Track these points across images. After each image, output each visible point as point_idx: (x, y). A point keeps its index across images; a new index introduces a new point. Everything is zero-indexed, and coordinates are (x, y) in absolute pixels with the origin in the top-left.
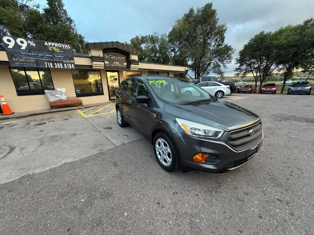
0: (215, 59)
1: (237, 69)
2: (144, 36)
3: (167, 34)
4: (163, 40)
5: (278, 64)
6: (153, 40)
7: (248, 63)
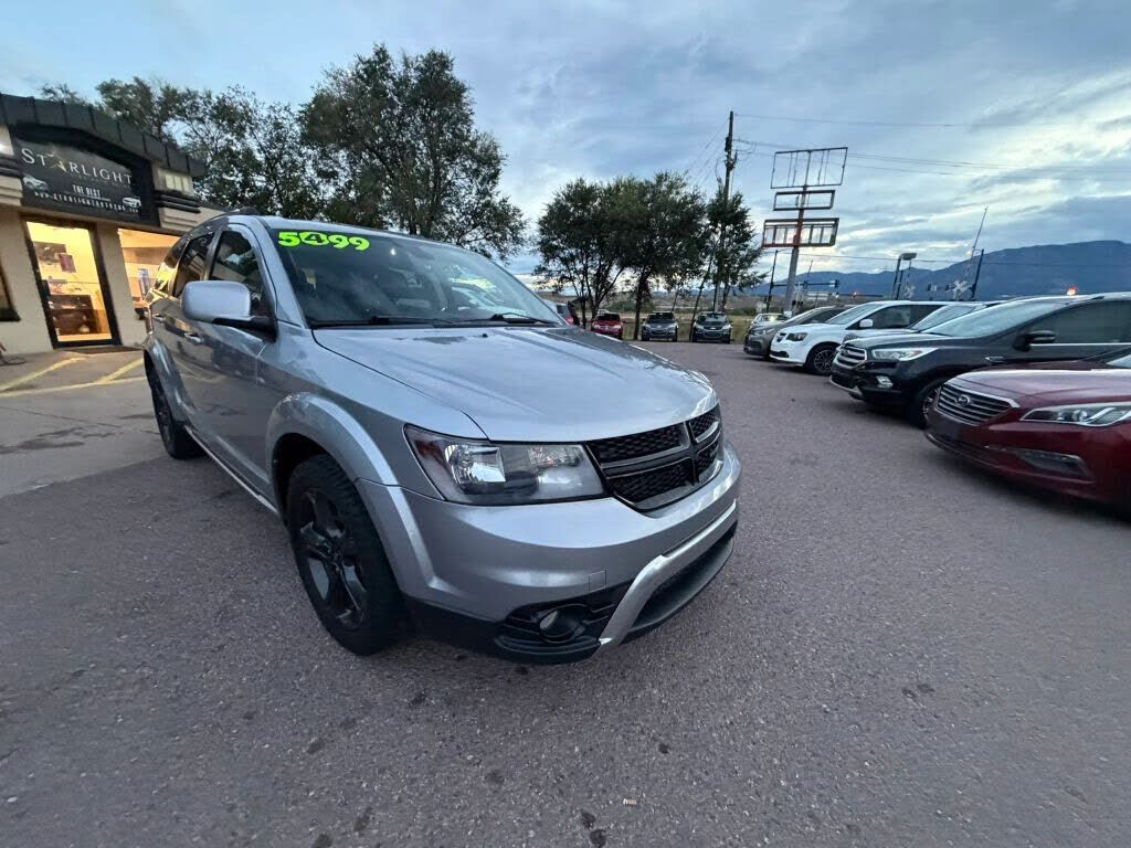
0: (476, 231)
1: (540, 270)
2: (181, 90)
3: (296, 109)
4: (277, 126)
5: (622, 266)
6: (229, 115)
7: (562, 255)
